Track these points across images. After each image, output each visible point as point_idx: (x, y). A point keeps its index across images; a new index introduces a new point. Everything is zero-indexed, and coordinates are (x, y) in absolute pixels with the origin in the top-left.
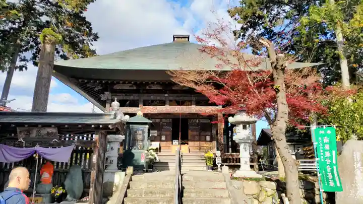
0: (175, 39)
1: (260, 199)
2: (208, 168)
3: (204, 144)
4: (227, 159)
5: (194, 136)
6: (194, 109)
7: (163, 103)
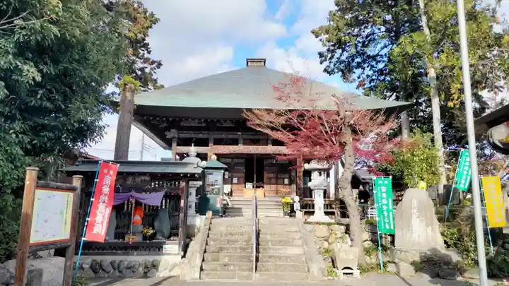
0: (249, 64)
1: (330, 241)
2: (285, 214)
3: (281, 188)
4: (306, 204)
5: (270, 179)
6: (270, 149)
7: (235, 142)
